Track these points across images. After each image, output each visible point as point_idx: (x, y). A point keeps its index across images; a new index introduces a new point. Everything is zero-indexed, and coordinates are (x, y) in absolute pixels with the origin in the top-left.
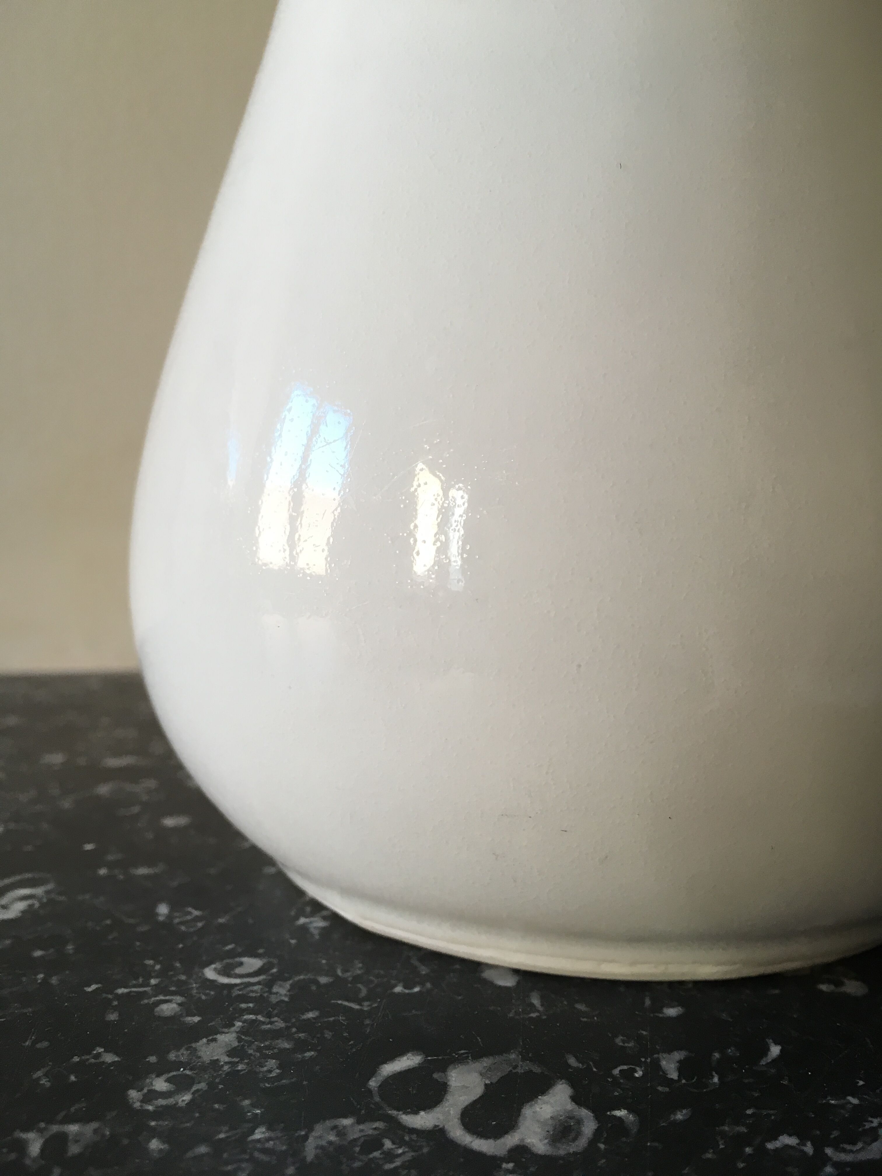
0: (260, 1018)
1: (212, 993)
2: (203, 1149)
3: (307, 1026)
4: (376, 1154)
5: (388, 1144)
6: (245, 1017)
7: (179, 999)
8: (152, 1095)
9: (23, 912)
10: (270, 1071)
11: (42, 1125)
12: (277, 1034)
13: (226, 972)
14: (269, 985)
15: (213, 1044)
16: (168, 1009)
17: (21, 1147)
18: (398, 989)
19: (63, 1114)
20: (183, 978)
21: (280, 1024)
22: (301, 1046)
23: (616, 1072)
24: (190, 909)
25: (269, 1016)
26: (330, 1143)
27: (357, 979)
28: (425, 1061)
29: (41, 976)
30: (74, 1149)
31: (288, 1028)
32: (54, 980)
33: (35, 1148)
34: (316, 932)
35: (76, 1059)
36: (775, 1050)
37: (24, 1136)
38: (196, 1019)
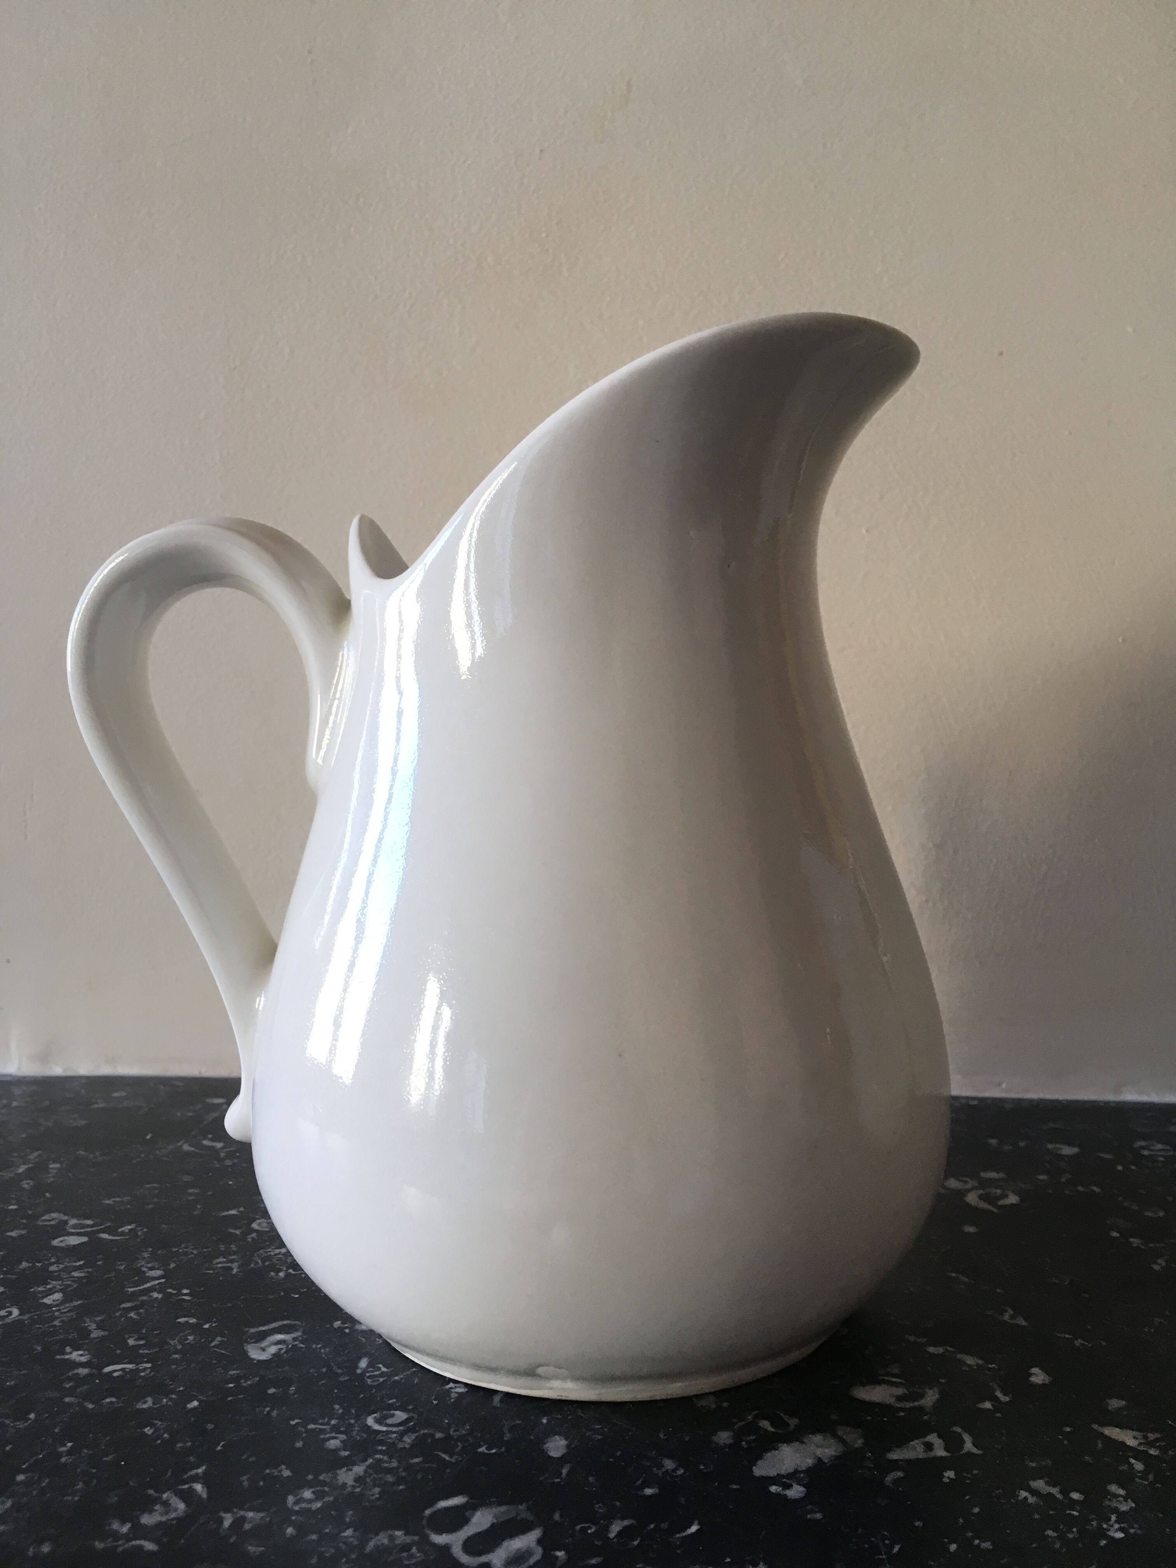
0: (385, 1458)
1: (365, 1436)
2: (314, 1537)
3: (409, 1468)
4: (405, 1554)
5: (414, 1550)
6: (376, 1456)
7: (343, 1437)
8: (302, 1500)
9: (274, 1355)
10: (373, 1495)
11: (235, 1510)
12: (390, 1471)
13: (379, 1421)
14: (402, 1434)
15: (350, 1473)
16: (333, 1444)
17: (221, 1521)
18: (482, 1449)
19: (248, 1505)
20: (352, 1421)
21: (395, 1464)
22: (398, 1482)
23: (578, 1527)
24: (380, 1366)
25: (391, 1457)
26: (383, 1544)
27: (461, 1438)
28: (467, 1502)
29: (268, 1409)
30: (247, 1526)
31: (398, 1467)
32: (274, 1413)
33: (227, 1523)
34: (454, 1395)
35: (268, 1471)
36: (694, 1528)
37: (224, 1515)
38: (347, 1453)
